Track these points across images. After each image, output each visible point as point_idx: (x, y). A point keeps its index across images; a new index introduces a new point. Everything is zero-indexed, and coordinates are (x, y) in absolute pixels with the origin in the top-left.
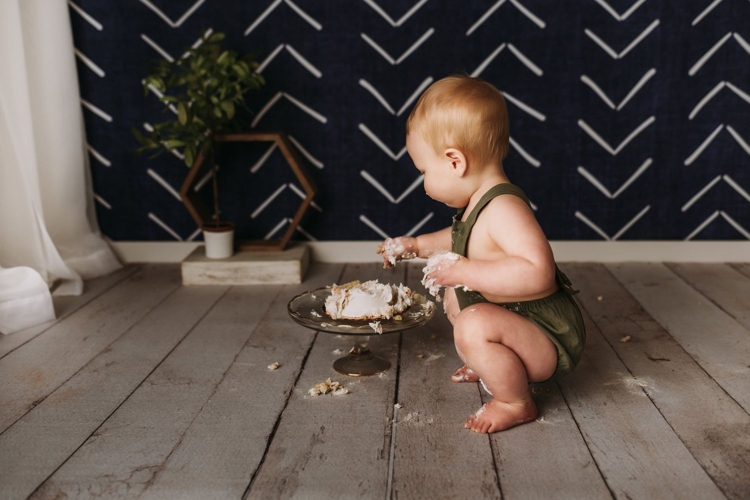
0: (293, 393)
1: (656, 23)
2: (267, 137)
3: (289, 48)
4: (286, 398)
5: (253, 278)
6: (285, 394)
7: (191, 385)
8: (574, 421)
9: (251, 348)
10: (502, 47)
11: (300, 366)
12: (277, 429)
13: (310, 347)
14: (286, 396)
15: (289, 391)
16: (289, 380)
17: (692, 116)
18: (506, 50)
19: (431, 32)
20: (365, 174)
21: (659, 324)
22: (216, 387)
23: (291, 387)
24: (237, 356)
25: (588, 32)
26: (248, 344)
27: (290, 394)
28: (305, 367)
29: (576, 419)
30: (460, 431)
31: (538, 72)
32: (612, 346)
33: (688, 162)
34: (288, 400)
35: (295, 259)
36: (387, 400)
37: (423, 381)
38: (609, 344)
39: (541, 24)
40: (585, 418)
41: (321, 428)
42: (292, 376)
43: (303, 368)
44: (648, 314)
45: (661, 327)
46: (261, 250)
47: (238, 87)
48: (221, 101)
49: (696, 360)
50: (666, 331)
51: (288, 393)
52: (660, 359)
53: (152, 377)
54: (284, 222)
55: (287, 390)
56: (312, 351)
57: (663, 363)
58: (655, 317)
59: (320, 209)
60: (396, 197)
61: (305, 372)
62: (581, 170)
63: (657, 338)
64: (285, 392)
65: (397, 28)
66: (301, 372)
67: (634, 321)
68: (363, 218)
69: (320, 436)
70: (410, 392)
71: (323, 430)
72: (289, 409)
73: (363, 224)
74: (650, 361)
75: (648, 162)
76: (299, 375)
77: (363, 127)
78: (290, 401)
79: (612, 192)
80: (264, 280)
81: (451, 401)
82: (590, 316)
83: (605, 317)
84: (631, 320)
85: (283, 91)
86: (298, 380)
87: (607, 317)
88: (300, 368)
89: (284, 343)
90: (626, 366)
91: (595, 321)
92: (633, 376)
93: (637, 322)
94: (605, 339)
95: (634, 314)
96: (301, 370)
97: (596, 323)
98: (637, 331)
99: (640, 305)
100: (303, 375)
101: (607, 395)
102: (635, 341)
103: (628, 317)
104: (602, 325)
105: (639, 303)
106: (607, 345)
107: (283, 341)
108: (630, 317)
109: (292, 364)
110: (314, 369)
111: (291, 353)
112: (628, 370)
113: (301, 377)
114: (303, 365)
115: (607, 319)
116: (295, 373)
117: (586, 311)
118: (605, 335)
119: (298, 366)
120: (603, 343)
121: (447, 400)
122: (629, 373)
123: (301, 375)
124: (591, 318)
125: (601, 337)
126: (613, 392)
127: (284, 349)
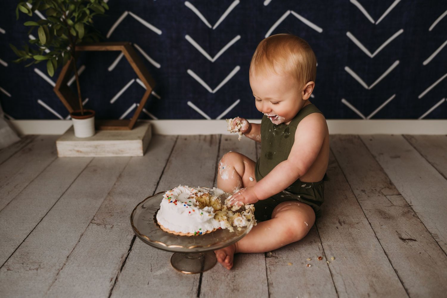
0: (117, 281)
2: (115, 48)
4: (111, 288)
5: (108, 152)
6: (111, 283)
7: (39, 271)
9: (95, 226)
11: (129, 247)
14: (111, 285)
16: (117, 264)
17: (431, 29)
20: (190, 72)
21: (404, 199)
22: (58, 274)
23: (117, 272)
24: (82, 235)
26: (93, 221)
27: (115, 283)
28: (132, 248)
32: (370, 224)
33: (425, 63)
34: (112, 289)
35: (139, 138)
36: (192, 290)
38: (368, 221)
42: (121, 259)
43: (130, 250)
44: (395, 188)
45: (406, 202)
46: (116, 129)
47: (88, 12)
48: (75, 23)
49: (437, 240)
50: (410, 206)
52: (408, 239)
53: (11, 260)
54: (134, 106)
55: (113, 278)
57: (411, 243)
58: (400, 190)
59: (159, 97)
60: (213, 89)
61: (131, 254)
62: (347, 69)
63: (404, 214)
64: (111, 280)
67: (385, 196)
68: (190, 104)
73: (190, 108)
74: (401, 241)
75: (397, 63)
76: (126, 258)
77: (188, 38)
78: (114, 291)
79: (369, 85)
80: (117, 154)
81: (244, 291)
82: (352, 190)
83: (363, 191)
84: (383, 194)
85: (128, 10)
86: (124, 265)
87: (365, 191)
88: (128, 249)
89: (121, 221)
90: (383, 248)
91: (356, 195)
92: (389, 260)
93: (388, 197)
94: (365, 216)
95: (385, 188)
96: (128, 252)
97: (357, 198)
98: (388, 207)
99: (389, 178)
100: (129, 258)
101: (370, 284)
102: (388, 218)
103: (380, 191)
104: (362, 200)
105: (388, 176)
106: (367, 223)
107: (121, 218)
108: (382, 191)
109: (123, 245)
110: (139, 251)
111: (124, 232)
112: (385, 252)
113: (127, 260)
114: (131, 246)
115: (365, 193)
116: (123, 255)
117: (349, 184)
118: (364, 211)
119: (127, 247)
120: (363, 220)
121: (240, 290)
122: (386, 257)
123: (128, 258)
124: (353, 192)
125: (362, 213)
126: (374, 280)
127: (120, 227)
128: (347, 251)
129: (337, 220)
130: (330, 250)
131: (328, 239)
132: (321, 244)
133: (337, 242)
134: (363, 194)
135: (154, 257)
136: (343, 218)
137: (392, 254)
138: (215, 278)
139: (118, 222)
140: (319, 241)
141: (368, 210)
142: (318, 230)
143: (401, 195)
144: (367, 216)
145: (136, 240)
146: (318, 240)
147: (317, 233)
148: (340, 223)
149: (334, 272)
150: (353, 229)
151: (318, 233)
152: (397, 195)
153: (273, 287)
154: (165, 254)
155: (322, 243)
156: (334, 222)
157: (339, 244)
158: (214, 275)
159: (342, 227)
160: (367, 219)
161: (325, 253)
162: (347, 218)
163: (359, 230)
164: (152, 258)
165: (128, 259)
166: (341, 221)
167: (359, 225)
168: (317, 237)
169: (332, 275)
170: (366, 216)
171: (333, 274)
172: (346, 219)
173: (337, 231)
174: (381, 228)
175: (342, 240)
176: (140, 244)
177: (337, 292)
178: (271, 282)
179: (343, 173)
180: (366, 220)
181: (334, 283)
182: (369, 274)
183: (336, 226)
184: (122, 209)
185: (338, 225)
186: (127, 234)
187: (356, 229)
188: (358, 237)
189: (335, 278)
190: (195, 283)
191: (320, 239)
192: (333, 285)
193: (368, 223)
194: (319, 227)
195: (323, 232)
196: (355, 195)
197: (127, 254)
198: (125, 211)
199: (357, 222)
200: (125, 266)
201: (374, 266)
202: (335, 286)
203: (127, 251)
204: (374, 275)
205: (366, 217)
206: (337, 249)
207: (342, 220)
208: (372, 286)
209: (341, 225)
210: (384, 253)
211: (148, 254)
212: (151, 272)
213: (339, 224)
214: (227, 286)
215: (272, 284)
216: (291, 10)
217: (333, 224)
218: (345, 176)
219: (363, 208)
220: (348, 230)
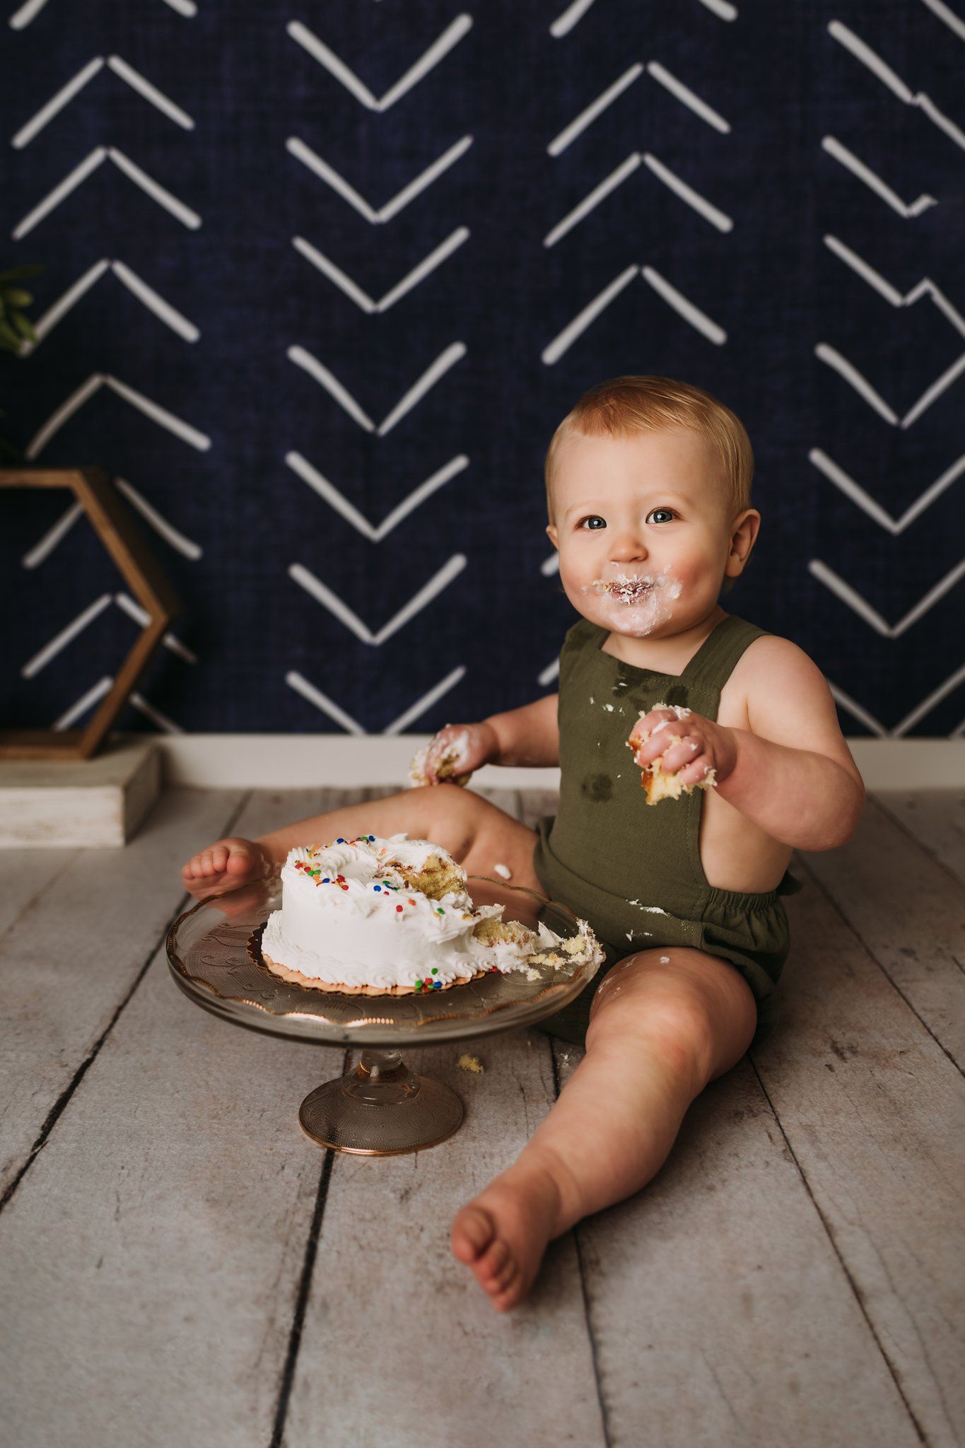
3: (120, 269)
11: (36, 1133)
13: (88, 1056)
19: (460, 236)
20: (300, 574)
25: (833, 243)
28: (50, 1138)
32: (949, 1055)
35: (113, 782)
37: (402, 1197)
38: (940, 1045)
39: (722, 223)
43: (41, 1142)
54: (103, 688)
56: (89, 1075)
59: (191, 658)
60: (374, 629)
61: (42, 1156)
62: (817, 569)
65: (380, 227)
66: (32, 1159)
68: (296, 681)
70: (354, 1248)
73: (295, 695)
76: (22, 1173)
77: (295, 461)
79: (891, 622)
80: (29, 837)
82: (868, 951)
83: (909, 952)
86: (10, 1195)
87: (914, 952)
88: (34, 1139)
89: (17, 1044)
91: (886, 966)
94: (925, 1031)
96: (33, 1150)
97: (890, 973)
100: (32, 1173)
104: (908, 981)
106: (936, 1052)
107: (18, 1034)
109: (14, 1126)
110: (74, 1145)
111: (25, 1081)
113: (23, 1180)
114: (47, 1128)
115: (917, 960)
116: (11, 1161)
117: (854, 932)
118: (921, 1013)
119: (30, 1132)
120: (921, 1043)
123: (29, 1170)
124: (872, 956)
125: (913, 1021)
127: (9, 1065)
128: (876, 1146)
129: (826, 1042)
130: (813, 1143)
131: (801, 1104)
132: (777, 1120)
133: (836, 1114)
134: (910, 960)
135: (134, 1168)
136: (848, 1035)
138: (369, 1244)
139: (5, 1050)
140: (765, 1111)
141: (932, 1010)
142: (758, 1076)
144: (933, 1031)
145: (66, 1109)
146: (764, 1108)
147: (758, 1085)
148: (838, 1051)
149: (834, 1218)
150: (889, 1073)
151: (762, 1085)
154: (174, 1156)
155: (780, 1117)
156: (815, 1050)
157: (842, 1119)
158: (364, 1232)
159: (845, 1065)
160: (937, 1040)
161: (792, 1152)
162: (861, 1038)
163: (911, 1073)
164: (125, 1172)
165: (27, 1175)
166: (839, 1046)
167: (907, 1058)
168: (759, 1099)
169: (828, 1228)
170: (929, 1030)
171: (832, 1226)
172: (859, 1040)
173: (832, 1080)
175: (854, 1109)
176: (81, 1122)
177: (854, 1289)
180: (933, 1041)
181: (840, 1258)
183: (824, 1061)
184: (25, 1006)
185: (832, 1058)
186: (36, 1088)
187: (899, 1073)
188: (911, 1098)
189: (842, 1238)
190: (288, 1260)
191: (772, 1106)
192: (839, 1264)
193: (940, 1051)
194: (762, 1067)
195: (779, 1083)
196: (880, 965)
197: (28, 1158)
198: (35, 1014)
199: (899, 1050)
200: (14, 1199)
202: (845, 1268)
203: (27, 1150)
205: (931, 1034)
206: (837, 1138)
207: (842, 1043)
209: (844, 1059)
211: (107, 1156)
212: (117, 1220)
213: (835, 1056)
214: (417, 1272)
217: (814, 1055)
218: (836, 907)
219: (918, 1007)
220: (869, 1075)
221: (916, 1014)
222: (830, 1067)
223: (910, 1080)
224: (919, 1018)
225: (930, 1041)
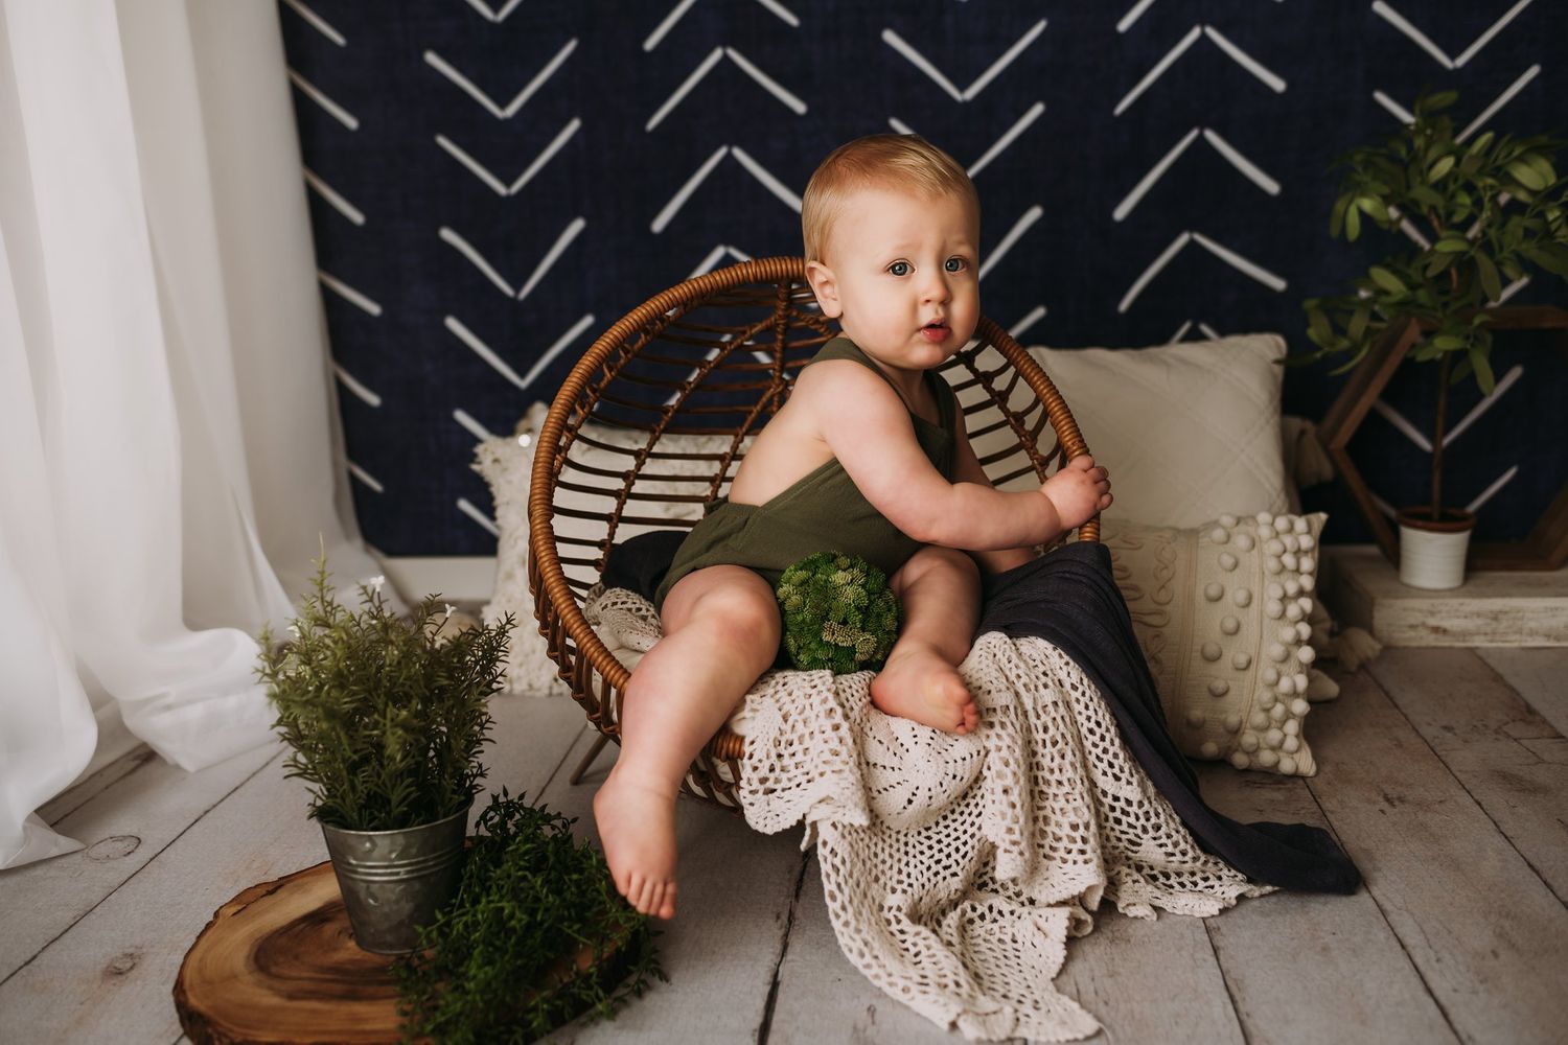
0: (795, 918)
1: (1533, 71)
3: (738, 153)
4: (782, 933)
6: (779, 922)
8: (1431, 1001)
10: (1194, 134)
12: (773, 1011)
14: (782, 926)
15: (786, 913)
16: (782, 884)
18: (1201, 139)
19: (1038, 109)
23: (788, 901)
25: (1381, 98)
27: (790, 922)
29: (1438, 993)
30: (1177, 1023)
31: (1271, 187)
32: (1479, 804)
34: (786, 935)
38: (1472, 796)
39: (1278, 84)
40: (1455, 991)
41: (869, 1009)
42: (788, 876)
44: (1544, 721)
51: (784, 918)
55: (782, 912)
64: (778, 917)
65: (965, 104)
67: (1515, 740)
69: (868, 1032)
71: (873, 1016)
72: (793, 961)
75: (1515, 373)
76: (802, 873)
78: (792, 939)
81: (1143, 942)
82: (1413, 728)
83: (1447, 728)
84: (1508, 736)
85: (727, 244)
86: (801, 887)
87: (1453, 729)
90: (1522, 856)
91: (1429, 739)
92: (1545, 883)
93: (1525, 742)
94: (1460, 786)
95: (1514, 721)
97: (1432, 745)
98: (1528, 765)
99: (1523, 699)
101: (1494, 932)
102: (1530, 791)
103: (1500, 728)
104: (1446, 750)
105: (1518, 694)
106: (1468, 801)
108: (1505, 728)
112: (1530, 866)
113: (805, 877)
115: (1455, 734)
116: (792, 867)
117: (1402, 713)
118: (1458, 774)
120: (1457, 796)
121: (1132, 940)
122: (1534, 875)
124: (1417, 731)
125: (1450, 780)
126: (1507, 924)
128: (1419, 864)
129: (1379, 794)
133: (1388, 843)
134: (1449, 735)
136: (1398, 790)
137: (1550, 869)
141: (1466, 772)
143: (1564, 737)
144: (1467, 787)
148: (1388, 800)
149: (1388, 906)
150: (1429, 815)
152: (1554, 738)
153: (1222, 935)
156: (1370, 799)
157: (1393, 847)
159: (1396, 810)
160: (1469, 793)
163: (1447, 816)
165: (806, 874)
166: (1390, 797)
167: (1445, 806)
169: (1383, 912)
170: (1463, 786)
171: (1386, 910)
172: (1407, 793)
173: (1385, 820)
174: (1513, 814)
175: (1402, 840)
177: (1403, 947)
178: (1215, 925)
179: (1380, 686)
180: (1466, 794)
181: (1392, 929)
182: (1490, 912)
183: (1378, 808)
185: (1385, 805)
187: (1438, 816)
188: (1447, 833)
189: (1393, 918)
192: (1391, 932)
193: (1473, 802)
196: (1423, 738)
199: (1439, 800)
200: (804, 888)
201: (1503, 895)
202: (1396, 935)
203: (799, 859)
204: (1504, 913)
205: (1465, 788)
207: (1393, 794)
208: (1501, 935)
209: (1394, 806)
210: (1527, 867)
213: (1388, 805)
215: (1219, 929)
216: (1192, 228)
217: (1369, 804)
218: (1387, 694)
219: (1452, 769)
220: (1414, 817)
221: (1453, 775)
222: (1382, 811)
223: (1446, 820)
224: (1456, 777)
225: (1464, 793)
